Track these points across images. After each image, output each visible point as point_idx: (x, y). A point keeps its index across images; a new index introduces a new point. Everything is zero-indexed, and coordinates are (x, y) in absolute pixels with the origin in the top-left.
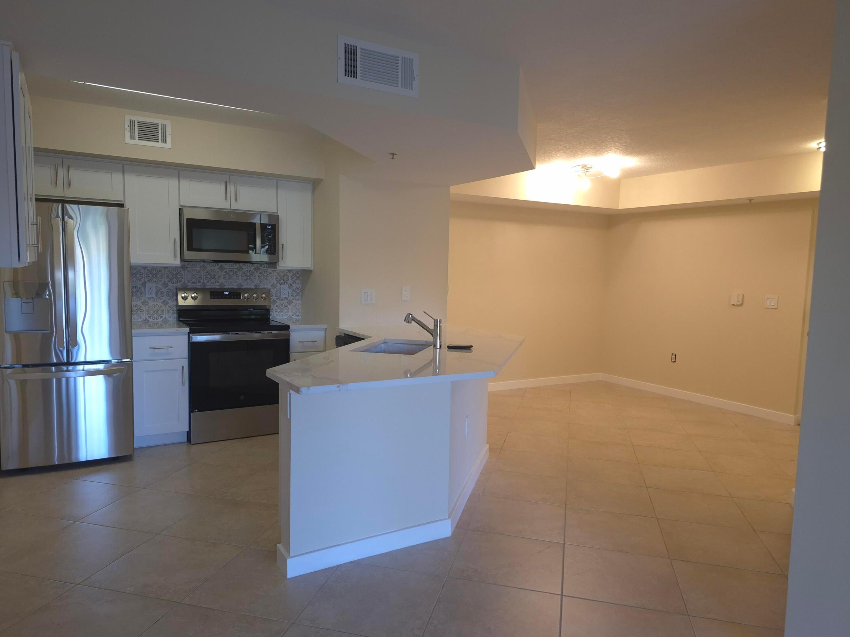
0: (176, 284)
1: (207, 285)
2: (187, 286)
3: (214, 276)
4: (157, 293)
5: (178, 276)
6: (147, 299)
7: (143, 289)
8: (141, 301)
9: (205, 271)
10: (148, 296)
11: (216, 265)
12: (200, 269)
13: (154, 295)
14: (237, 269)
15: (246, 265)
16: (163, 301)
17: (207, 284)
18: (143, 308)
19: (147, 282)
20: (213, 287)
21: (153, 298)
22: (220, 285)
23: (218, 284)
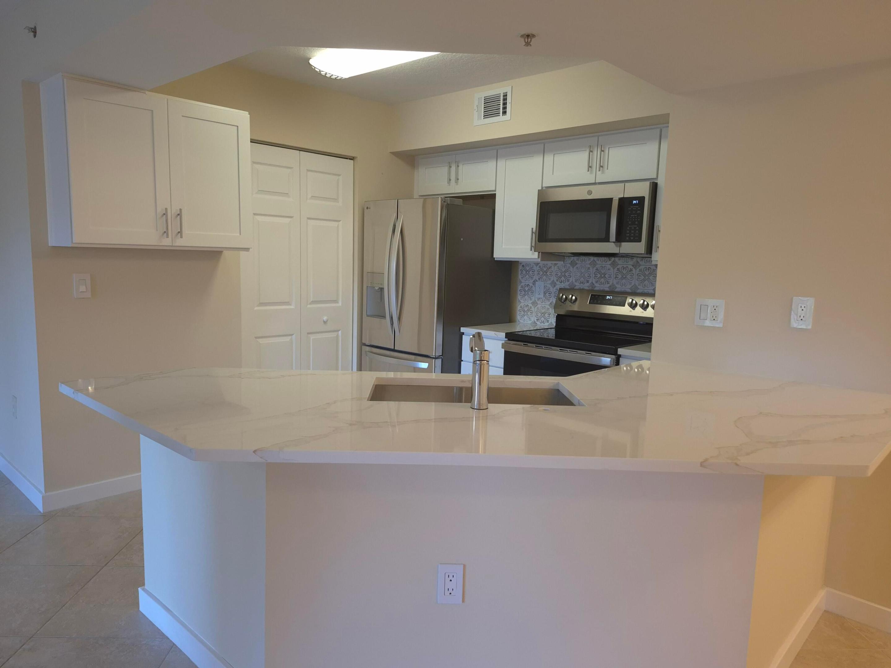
0: (564, 283)
1: (595, 287)
2: (575, 287)
3: (605, 274)
4: (545, 293)
5: (567, 274)
6: (536, 300)
7: (534, 289)
8: (531, 301)
9: (595, 268)
10: (537, 296)
11: (608, 260)
12: (589, 266)
13: (542, 296)
14: (633, 266)
15: (645, 260)
16: (550, 303)
17: (596, 285)
18: (533, 309)
19: (538, 280)
20: (602, 289)
21: (542, 298)
22: (610, 286)
23: (609, 285)
